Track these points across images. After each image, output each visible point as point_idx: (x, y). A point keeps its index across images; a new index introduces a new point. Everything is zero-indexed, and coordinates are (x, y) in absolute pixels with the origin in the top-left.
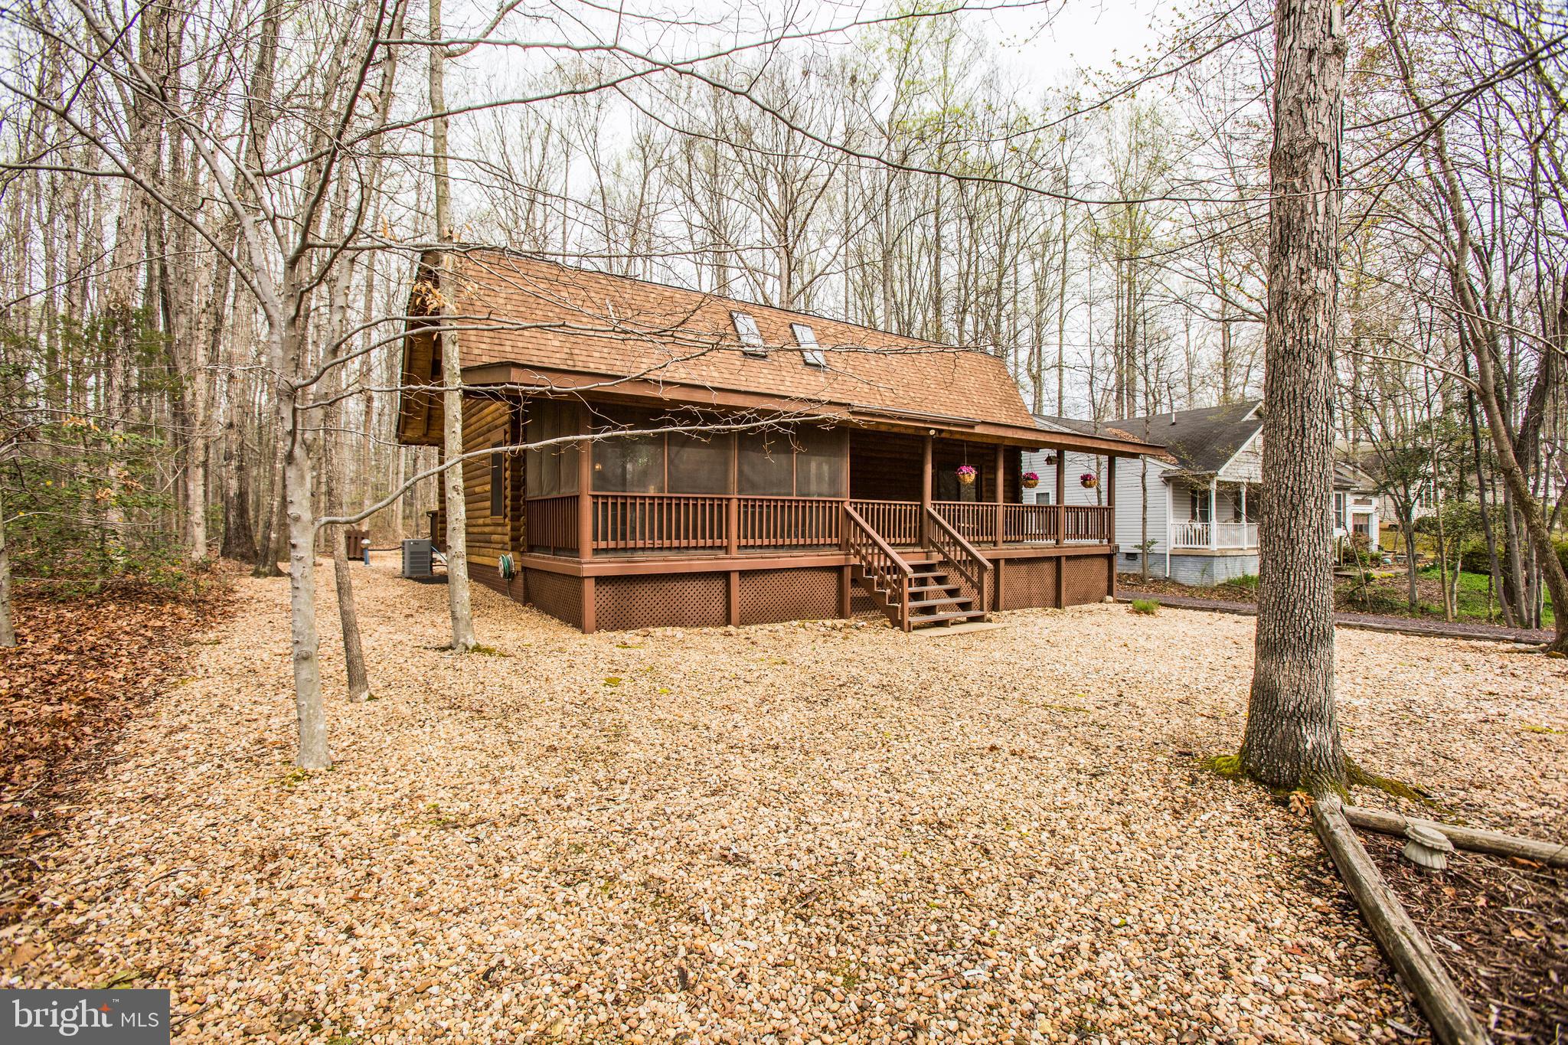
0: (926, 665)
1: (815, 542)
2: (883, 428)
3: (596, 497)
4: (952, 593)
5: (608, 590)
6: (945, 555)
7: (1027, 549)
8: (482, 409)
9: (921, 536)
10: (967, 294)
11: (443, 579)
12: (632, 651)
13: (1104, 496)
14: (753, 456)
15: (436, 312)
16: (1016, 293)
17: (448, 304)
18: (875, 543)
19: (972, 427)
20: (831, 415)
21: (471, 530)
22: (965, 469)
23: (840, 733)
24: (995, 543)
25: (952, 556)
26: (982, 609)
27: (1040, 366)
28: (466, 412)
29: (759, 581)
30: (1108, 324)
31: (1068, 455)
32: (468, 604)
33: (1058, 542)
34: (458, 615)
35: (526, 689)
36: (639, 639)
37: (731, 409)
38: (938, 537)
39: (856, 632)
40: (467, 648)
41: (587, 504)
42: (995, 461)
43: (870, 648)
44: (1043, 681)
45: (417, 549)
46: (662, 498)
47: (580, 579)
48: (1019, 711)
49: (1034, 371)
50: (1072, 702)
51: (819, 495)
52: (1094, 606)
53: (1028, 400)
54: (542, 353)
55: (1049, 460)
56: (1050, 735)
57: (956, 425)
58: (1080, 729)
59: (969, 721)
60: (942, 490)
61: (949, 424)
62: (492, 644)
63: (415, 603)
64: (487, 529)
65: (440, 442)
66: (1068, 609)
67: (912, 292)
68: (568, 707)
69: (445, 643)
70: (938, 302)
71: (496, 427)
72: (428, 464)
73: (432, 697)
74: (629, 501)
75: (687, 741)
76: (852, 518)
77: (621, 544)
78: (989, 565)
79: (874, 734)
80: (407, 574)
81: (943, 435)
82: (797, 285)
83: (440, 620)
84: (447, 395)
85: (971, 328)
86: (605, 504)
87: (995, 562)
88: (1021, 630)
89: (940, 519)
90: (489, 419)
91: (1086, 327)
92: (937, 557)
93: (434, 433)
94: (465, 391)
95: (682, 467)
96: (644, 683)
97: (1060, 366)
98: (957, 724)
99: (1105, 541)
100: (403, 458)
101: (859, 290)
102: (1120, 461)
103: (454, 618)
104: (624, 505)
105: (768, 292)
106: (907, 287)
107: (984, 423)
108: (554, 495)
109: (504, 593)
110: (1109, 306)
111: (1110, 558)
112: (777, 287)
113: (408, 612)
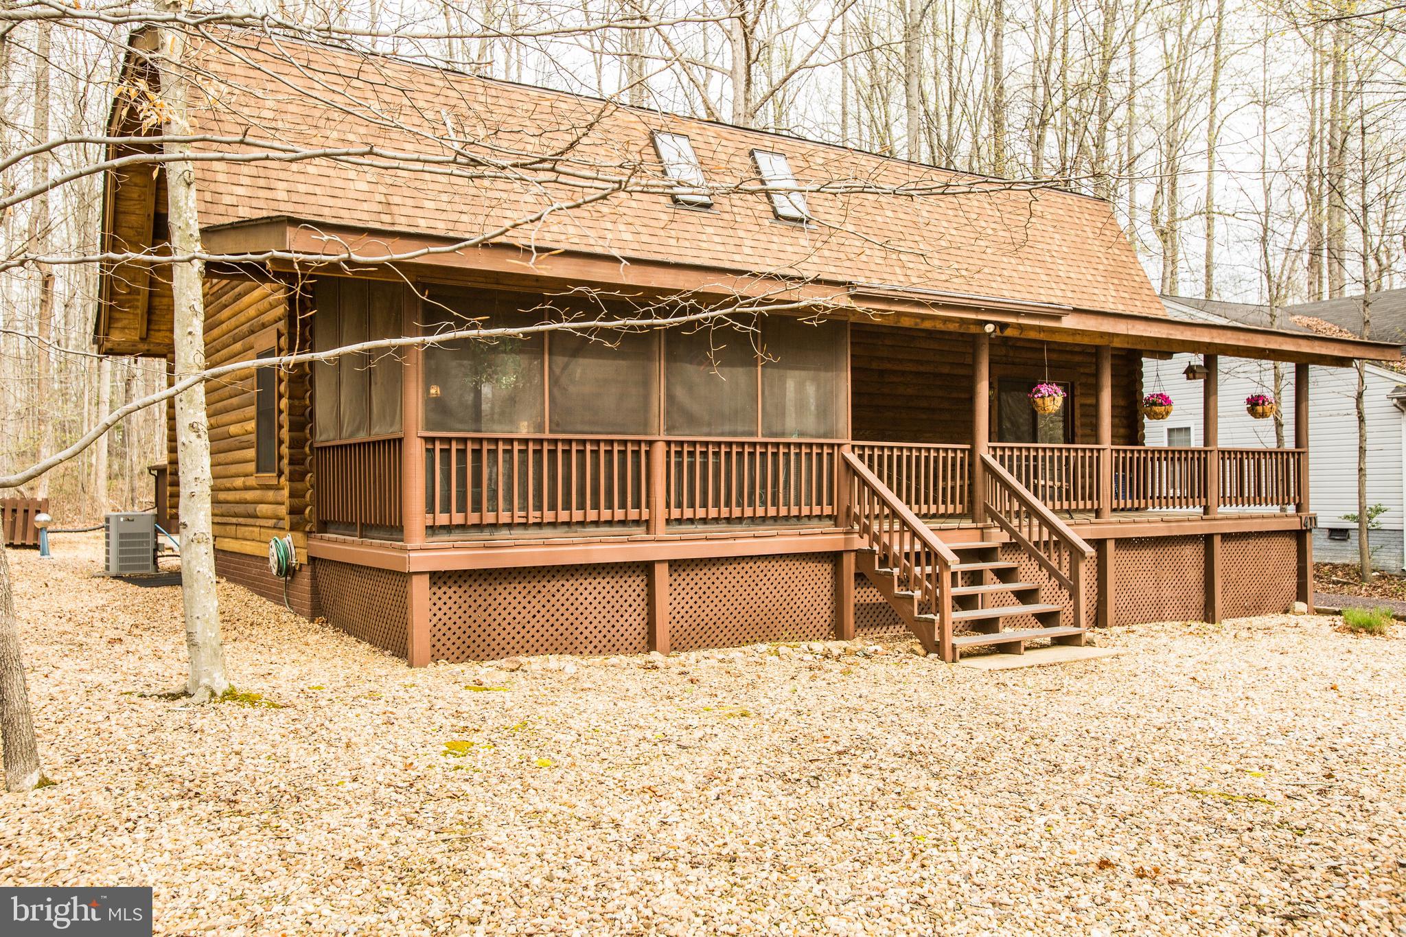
0: (983, 718)
1: (794, 511)
2: (906, 323)
3: (431, 440)
4: (1026, 596)
5: (451, 594)
6: (1013, 533)
7: (1152, 522)
8: (239, 296)
9: (972, 502)
10: (1049, 95)
11: (174, 579)
12: (491, 696)
13: (1289, 432)
14: (692, 371)
15: (156, 130)
16: (1132, 90)
17: (175, 118)
18: (895, 514)
19: (1058, 318)
20: (820, 301)
21: (222, 496)
22: (1044, 389)
23: (840, 834)
24: (1098, 513)
25: (1025, 534)
26: (1077, 624)
27: (1173, 214)
28: (210, 300)
29: (703, 577)
30: (1295, 138)
31: (1225, 363)
32: (215, 619)
33: (1206, 510)
34: (198, 638)
35: (312, 763)
36: (504, 675)
37: (652, 293)
38: (1001, 503)
39: (864, 662)
40: (213, 694)
41: (415, 453)
42: (1097, 375)
43: (887, 688)
44: (1187, 748)
45: (131, 528)
46: (541, 441)
47: (404, 577)
48: (1147, 801)
49: (1164, 219)
50: (1243, 784)
51: (801, 434)
52: (1274, 620)
53: (1153, 269)
54: (339, 203)
55: (1191, 372)
56: (1204, 843)
57: (1029, 315)
58: (1257, 833)
59: (1060, 816)
60: (1006, 424)
61: (1017, 314)
62: (256, 686)
63: (126, 620)
64: (249, 495)
65: (167, 352)
66: (1227, 623)
67: (953, 94)
68: (383, 792)
69: (175, 688)
70: (998, 109)
71: (264, 326)
72: (149, 387)
73: (151, 780)
74: (486, 447)
75: (581, 850)
76: (856, 472)
77: (474, 518)
78: (1089, 551)
79: (897, 836)
80: (114, 570)
81: (1009, 332)
82: (761, 86)
83: (167, 648)
84: (177, 271)
85: (1055, 152)
86: (446, 453)
87: (1099, 544)
88: (1146, 660)
89: (1004, 472)
90: (252, 312)
91: (1257, 143)
92: (998, 537)
93: (158, 337)
94: (209, 265)
95: (572, 389)
96: (511, 750)
97: (1208, 214)
98: (1041, 820)
99: (1291, 509)
100: (107, 378)
101: (865, 93)
102: (1315, 371)
103: (192, 644)
104: (477, 453)
105: (713, 98)
106: (945, 86)
107: (1076, 311)
108: (362, 437)
109: (279, 601)
110: (1298, 105)
111: (1300, 536)
112: (729, 92)
113: (112, 634)
